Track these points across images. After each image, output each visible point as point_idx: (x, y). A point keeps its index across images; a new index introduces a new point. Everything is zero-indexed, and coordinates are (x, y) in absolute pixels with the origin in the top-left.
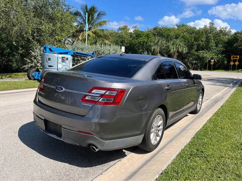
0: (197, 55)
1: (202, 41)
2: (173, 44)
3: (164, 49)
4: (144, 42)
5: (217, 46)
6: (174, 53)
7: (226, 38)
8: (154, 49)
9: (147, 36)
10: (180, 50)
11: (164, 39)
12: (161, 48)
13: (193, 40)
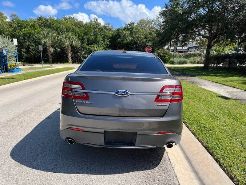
0: (89, 49)
1: (91, 36)
2: (66, 38)
3: (56, 43)
4: (30, 34)
5: (104, 41)
6: (68, 47)
7: (110, 34)
8: (45, 42)
9: (33, 26)
10: (74, 44)
11: (54, 31)
12: (52, 41)
13: (83, 34)
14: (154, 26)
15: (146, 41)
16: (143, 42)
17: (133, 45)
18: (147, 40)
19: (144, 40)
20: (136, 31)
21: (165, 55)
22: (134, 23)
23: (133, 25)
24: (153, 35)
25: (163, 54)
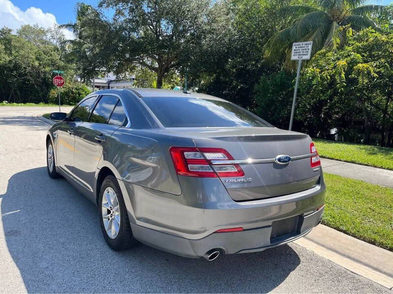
14: (52, 40)
15: (40, 65)
16: (33, 67)
17: (12, 71)
18: (41, 63)
19: (37, 63)
20: (18, 44)
21: (81, 91)
22: (10, 30)
23: (9, 33)
24: (51, 55)
25: (77, 90)
